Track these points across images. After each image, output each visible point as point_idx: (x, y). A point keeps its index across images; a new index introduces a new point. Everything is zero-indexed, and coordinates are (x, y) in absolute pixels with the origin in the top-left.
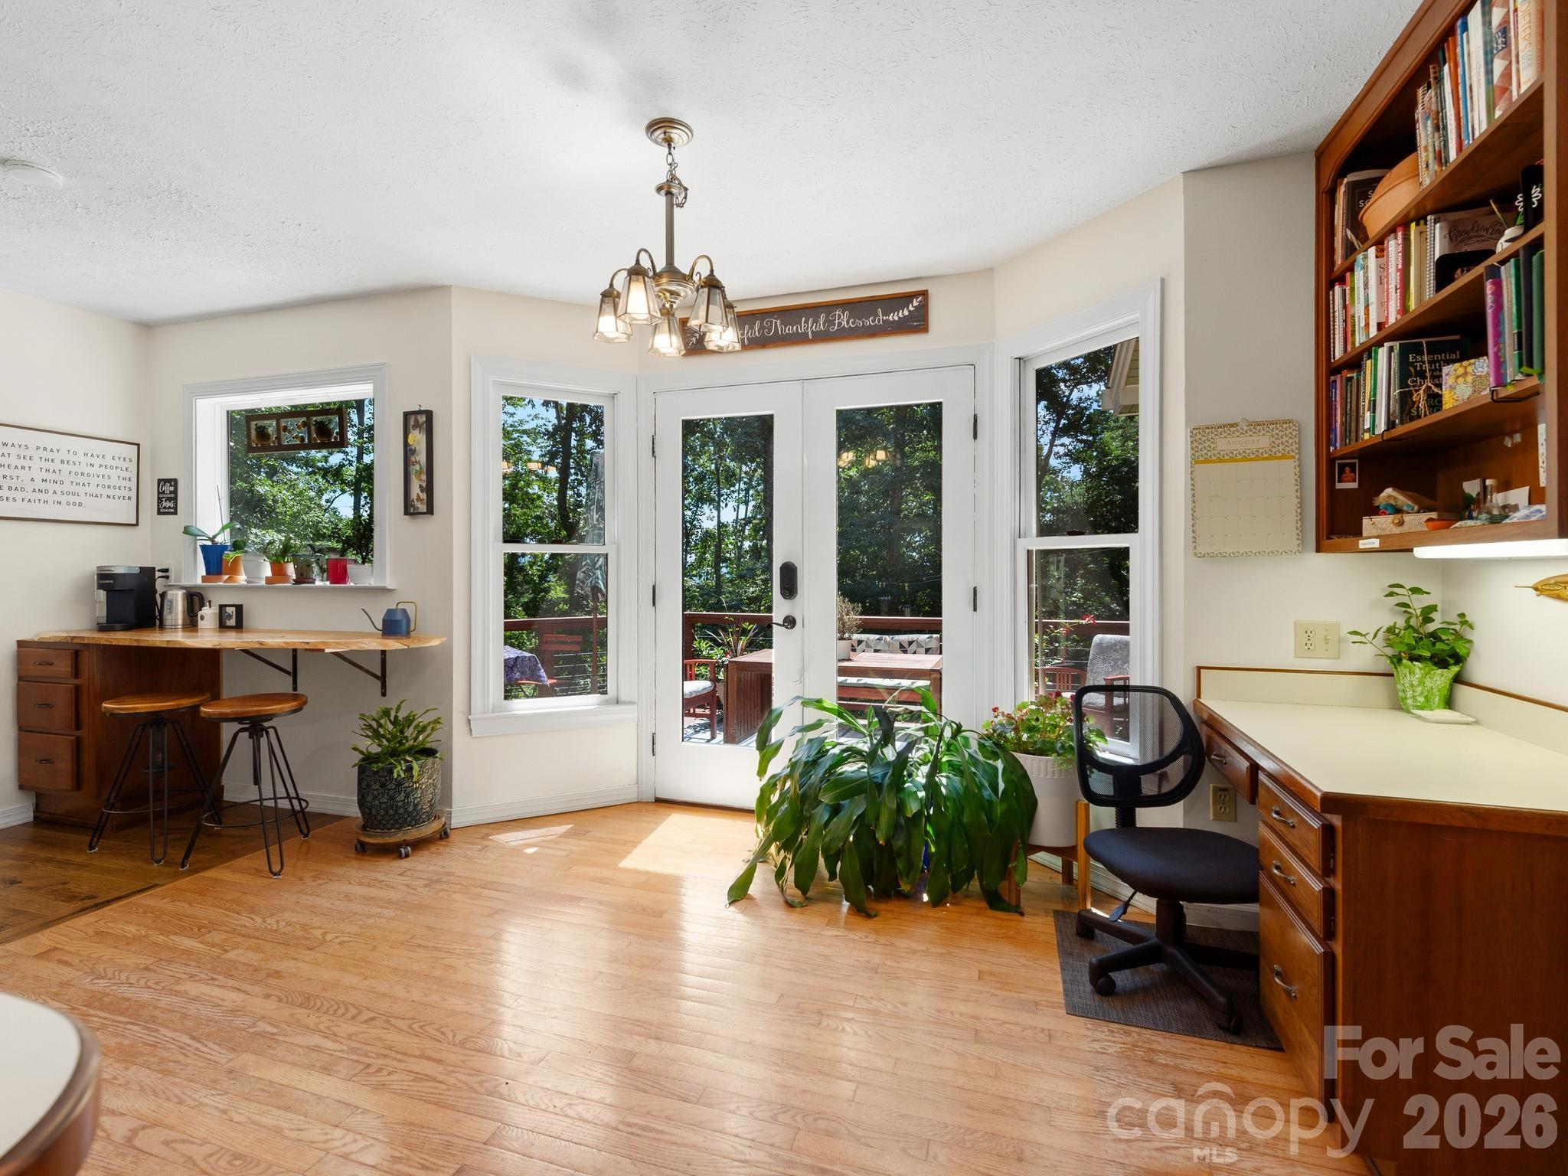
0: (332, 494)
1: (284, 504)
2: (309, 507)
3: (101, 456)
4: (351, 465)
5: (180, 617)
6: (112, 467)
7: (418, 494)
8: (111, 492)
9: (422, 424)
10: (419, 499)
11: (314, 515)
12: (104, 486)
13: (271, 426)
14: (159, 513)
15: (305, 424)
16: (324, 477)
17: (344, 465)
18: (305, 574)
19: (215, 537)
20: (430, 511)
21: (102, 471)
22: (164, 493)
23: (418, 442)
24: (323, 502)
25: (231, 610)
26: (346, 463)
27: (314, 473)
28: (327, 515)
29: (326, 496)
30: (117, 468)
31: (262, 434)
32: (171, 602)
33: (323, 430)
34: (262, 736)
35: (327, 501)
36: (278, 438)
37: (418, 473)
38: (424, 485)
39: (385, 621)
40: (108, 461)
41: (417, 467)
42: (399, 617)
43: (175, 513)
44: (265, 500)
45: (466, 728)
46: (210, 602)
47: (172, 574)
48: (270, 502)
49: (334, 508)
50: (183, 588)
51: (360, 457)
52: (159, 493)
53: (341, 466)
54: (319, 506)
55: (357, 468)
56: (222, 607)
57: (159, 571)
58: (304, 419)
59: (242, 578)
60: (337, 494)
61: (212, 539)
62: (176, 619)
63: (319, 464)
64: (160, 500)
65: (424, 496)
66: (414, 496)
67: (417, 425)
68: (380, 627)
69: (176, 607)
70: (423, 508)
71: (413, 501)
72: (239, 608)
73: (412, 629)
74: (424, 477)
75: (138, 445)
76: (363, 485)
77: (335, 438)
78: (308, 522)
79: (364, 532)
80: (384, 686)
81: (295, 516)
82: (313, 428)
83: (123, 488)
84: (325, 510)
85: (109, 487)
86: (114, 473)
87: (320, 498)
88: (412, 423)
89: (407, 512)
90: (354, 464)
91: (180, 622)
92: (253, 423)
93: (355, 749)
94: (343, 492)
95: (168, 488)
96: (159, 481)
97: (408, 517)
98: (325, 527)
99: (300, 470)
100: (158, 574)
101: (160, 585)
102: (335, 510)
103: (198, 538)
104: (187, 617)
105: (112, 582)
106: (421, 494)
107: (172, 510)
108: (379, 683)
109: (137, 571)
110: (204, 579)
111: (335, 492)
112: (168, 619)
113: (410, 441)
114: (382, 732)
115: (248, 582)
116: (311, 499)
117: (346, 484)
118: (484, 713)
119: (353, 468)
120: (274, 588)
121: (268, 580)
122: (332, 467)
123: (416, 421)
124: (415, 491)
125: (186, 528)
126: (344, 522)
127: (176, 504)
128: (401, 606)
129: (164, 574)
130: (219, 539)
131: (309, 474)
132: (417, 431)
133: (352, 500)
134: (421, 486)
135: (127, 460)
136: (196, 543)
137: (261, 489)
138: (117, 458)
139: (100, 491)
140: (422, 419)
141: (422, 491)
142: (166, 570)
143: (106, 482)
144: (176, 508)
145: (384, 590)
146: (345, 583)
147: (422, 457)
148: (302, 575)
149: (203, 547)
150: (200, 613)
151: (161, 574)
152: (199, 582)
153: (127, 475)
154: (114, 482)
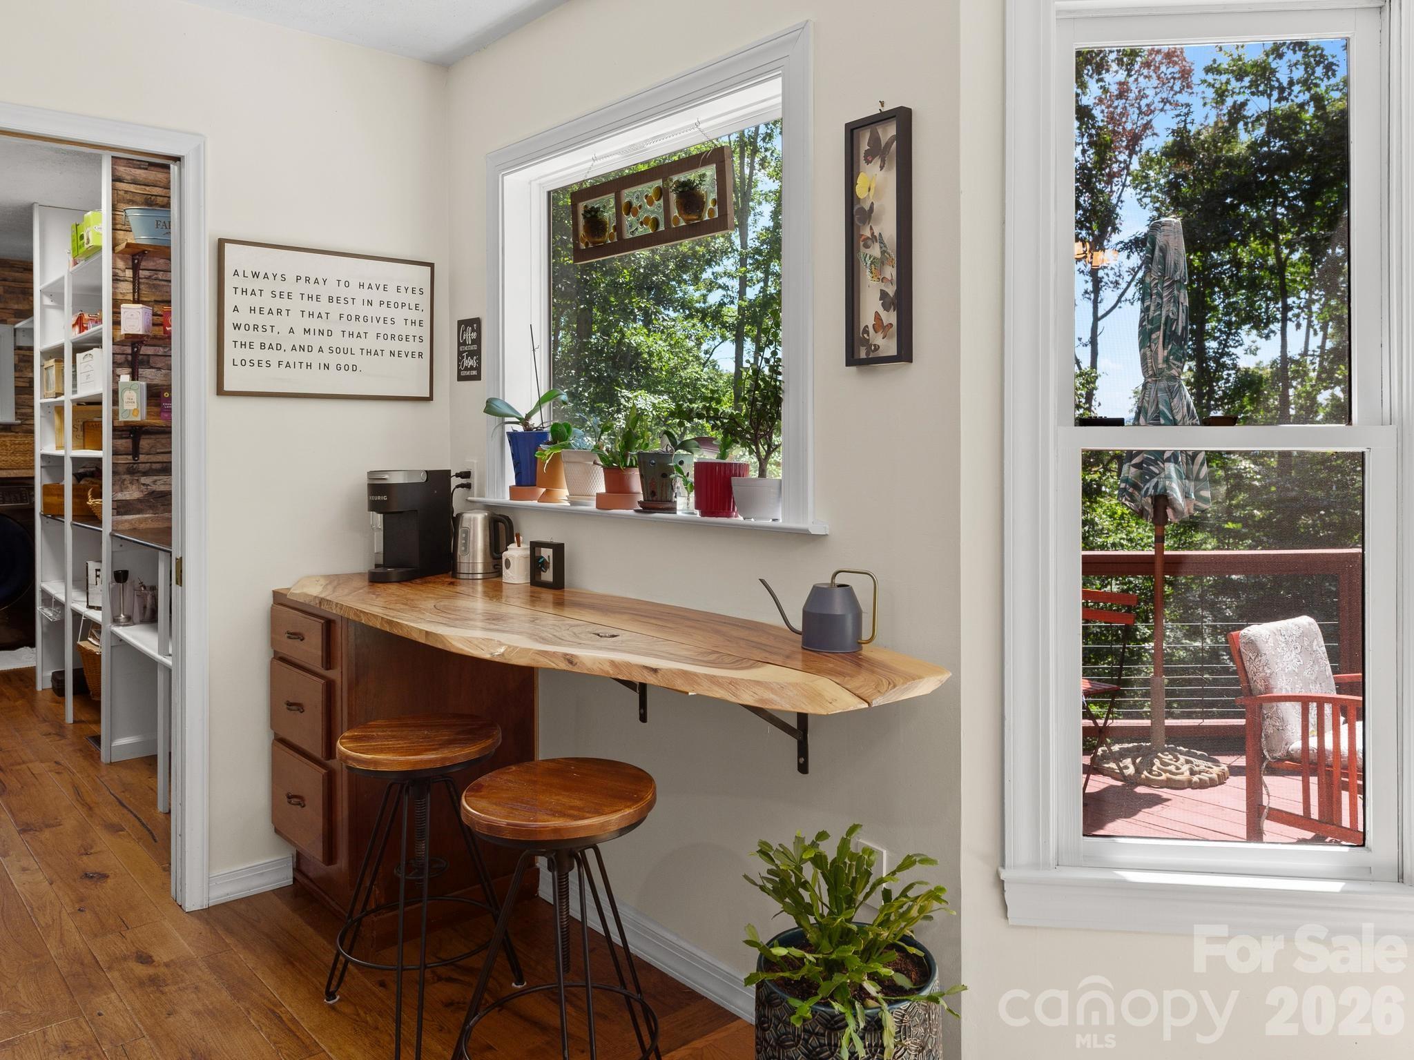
0: (711, 342)
1: (660, 359)
2: (687, 360)
3: (381, 288)
4: (732, 302)
5: (480, 559)
6: (396, 305)
7: (877, 316)
8: (396, 346)
9: (888, 145)
10: (879, 325)
11: (692, 371)
12: (385, 337)
13: (607, 207)
14: (460, 378)
15: (661, 193)
16: (702, 320)
17: (725, 304)
18: (658, 491)
19: (529, 416)
20: (905, 353)
21: (384, 312)
22: (464, 344)
23: (879, 192)
24: (702, 355)
25: (547, 553)
26: (726, 300)
27: (690, 316)
28: (706, 369)
29: (704, 347)
30: (403, 305)
31: (594, 222)
32: (467, 532)
33: (690, 198)
34: (571, 868)
35: (706, 352)
36: (619, 228)
37: (878, 264)
38: (891, 290)
39: (807, 615)
40: (392, 296)
41: (875, 251)
42: (838, 607)
43: (478, 377)
44: (641, 354)
45: (992, 897)
46: (518, 536)
47: (475, 481)
48: (646, 356)
49: (714, 361)
50: (487, 507)
51: (742, 293)
52: (459, 344)
53: (722, 304)
54: (697, 358)
55: (740, 307)
56: (535, 546)
57: (457, 475)
58: (659, 183)
59: (563, 494)
60: (716, 343)
61: (524, 421)
62: (474, 564)
63: (698, 305)
64: (460, 354)
65: (890, 318)
66: (867, 320)
67: (877, 151)
68: (798, 625)
69: (475, 541)
70: (888, 346)
71: (866, 331)
72: (558, 549)
73: (866, 635)
74: (890, 272)
75: (432, 265)
76: (747, 328)
77: (711, 212)
78: (686, 379)
79: (764, 405)
80: (803, 751)
81: (672, 372)
82: (673, 197)
83: (411, 338)
84: (704, 365)
85: (393, 337)
86: (400, 314)
87: (699, 349)
88: (864, 146)
89: (852, 359)
90: (736, 301)
91: (480, 568)
92: (581, 206)
93: (750, 943)
94: (724, 338)
95: (470, 336)
96: (460, 323)
97: (853, 369)
98: (703, 386)
99: (676, 315)
100: (455, 481)
101: (458, 499)
102: (714, 364)
103: (507, 419)
104: (490, 560)
105: (385, 498)
106: (883, 314)
107: (474, 373)
108: (793, 743)
109: (422, 478)
110: (514, 493)
111: (714, 339)
112: (463, 560)
113: (860, 191)
114: (807, 899)
115: (573, 503)
116: (689, 351)
117: (726, 328)
118: (1036, 865)
119: (734, 308)
120: (611, 516)
121: (602, 501)
122: (711, 307)
123: (875, 140)
124: (871, 306)
125: (489, 402)
126: (725, 378)
127: (479, 361)
128: (840, 579)
129: (464, 481)
130: (535, 421)
131: (686, 318)
132: (877, 162)
133: (733, 347)
134: (884, 295)
135: (417, 291)
136: (503, 428)
137: (635, 340)
138: (403, 290)
139: (380, 344)
140: (889, 132)
141: (886, 307)
142: (466, 475)
143: (389, 329)
144: (478, 369)
145: (803, 537)
146: (729, 516)
147: (887, 226)
148: (653, 493)
149: (513, 436)
150: (506, 555)
151: (460, 481)
152: (506, 498)
153: (414, 315)
154: (400, 329)
